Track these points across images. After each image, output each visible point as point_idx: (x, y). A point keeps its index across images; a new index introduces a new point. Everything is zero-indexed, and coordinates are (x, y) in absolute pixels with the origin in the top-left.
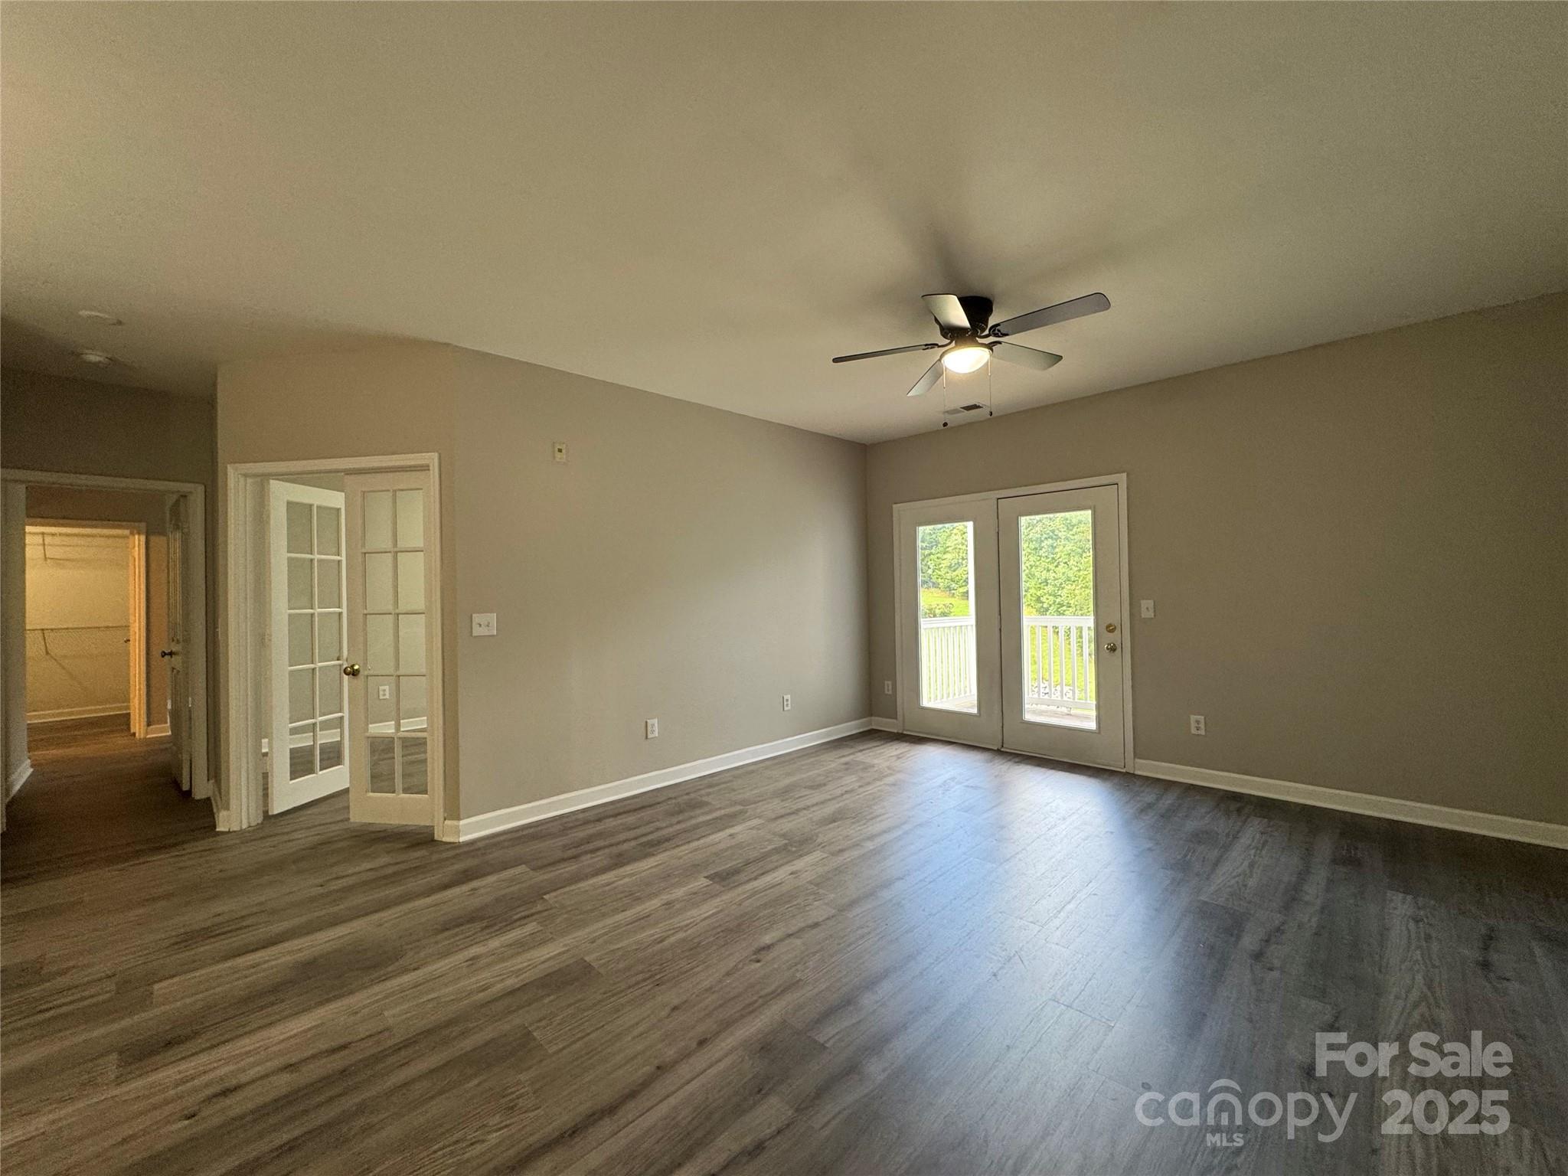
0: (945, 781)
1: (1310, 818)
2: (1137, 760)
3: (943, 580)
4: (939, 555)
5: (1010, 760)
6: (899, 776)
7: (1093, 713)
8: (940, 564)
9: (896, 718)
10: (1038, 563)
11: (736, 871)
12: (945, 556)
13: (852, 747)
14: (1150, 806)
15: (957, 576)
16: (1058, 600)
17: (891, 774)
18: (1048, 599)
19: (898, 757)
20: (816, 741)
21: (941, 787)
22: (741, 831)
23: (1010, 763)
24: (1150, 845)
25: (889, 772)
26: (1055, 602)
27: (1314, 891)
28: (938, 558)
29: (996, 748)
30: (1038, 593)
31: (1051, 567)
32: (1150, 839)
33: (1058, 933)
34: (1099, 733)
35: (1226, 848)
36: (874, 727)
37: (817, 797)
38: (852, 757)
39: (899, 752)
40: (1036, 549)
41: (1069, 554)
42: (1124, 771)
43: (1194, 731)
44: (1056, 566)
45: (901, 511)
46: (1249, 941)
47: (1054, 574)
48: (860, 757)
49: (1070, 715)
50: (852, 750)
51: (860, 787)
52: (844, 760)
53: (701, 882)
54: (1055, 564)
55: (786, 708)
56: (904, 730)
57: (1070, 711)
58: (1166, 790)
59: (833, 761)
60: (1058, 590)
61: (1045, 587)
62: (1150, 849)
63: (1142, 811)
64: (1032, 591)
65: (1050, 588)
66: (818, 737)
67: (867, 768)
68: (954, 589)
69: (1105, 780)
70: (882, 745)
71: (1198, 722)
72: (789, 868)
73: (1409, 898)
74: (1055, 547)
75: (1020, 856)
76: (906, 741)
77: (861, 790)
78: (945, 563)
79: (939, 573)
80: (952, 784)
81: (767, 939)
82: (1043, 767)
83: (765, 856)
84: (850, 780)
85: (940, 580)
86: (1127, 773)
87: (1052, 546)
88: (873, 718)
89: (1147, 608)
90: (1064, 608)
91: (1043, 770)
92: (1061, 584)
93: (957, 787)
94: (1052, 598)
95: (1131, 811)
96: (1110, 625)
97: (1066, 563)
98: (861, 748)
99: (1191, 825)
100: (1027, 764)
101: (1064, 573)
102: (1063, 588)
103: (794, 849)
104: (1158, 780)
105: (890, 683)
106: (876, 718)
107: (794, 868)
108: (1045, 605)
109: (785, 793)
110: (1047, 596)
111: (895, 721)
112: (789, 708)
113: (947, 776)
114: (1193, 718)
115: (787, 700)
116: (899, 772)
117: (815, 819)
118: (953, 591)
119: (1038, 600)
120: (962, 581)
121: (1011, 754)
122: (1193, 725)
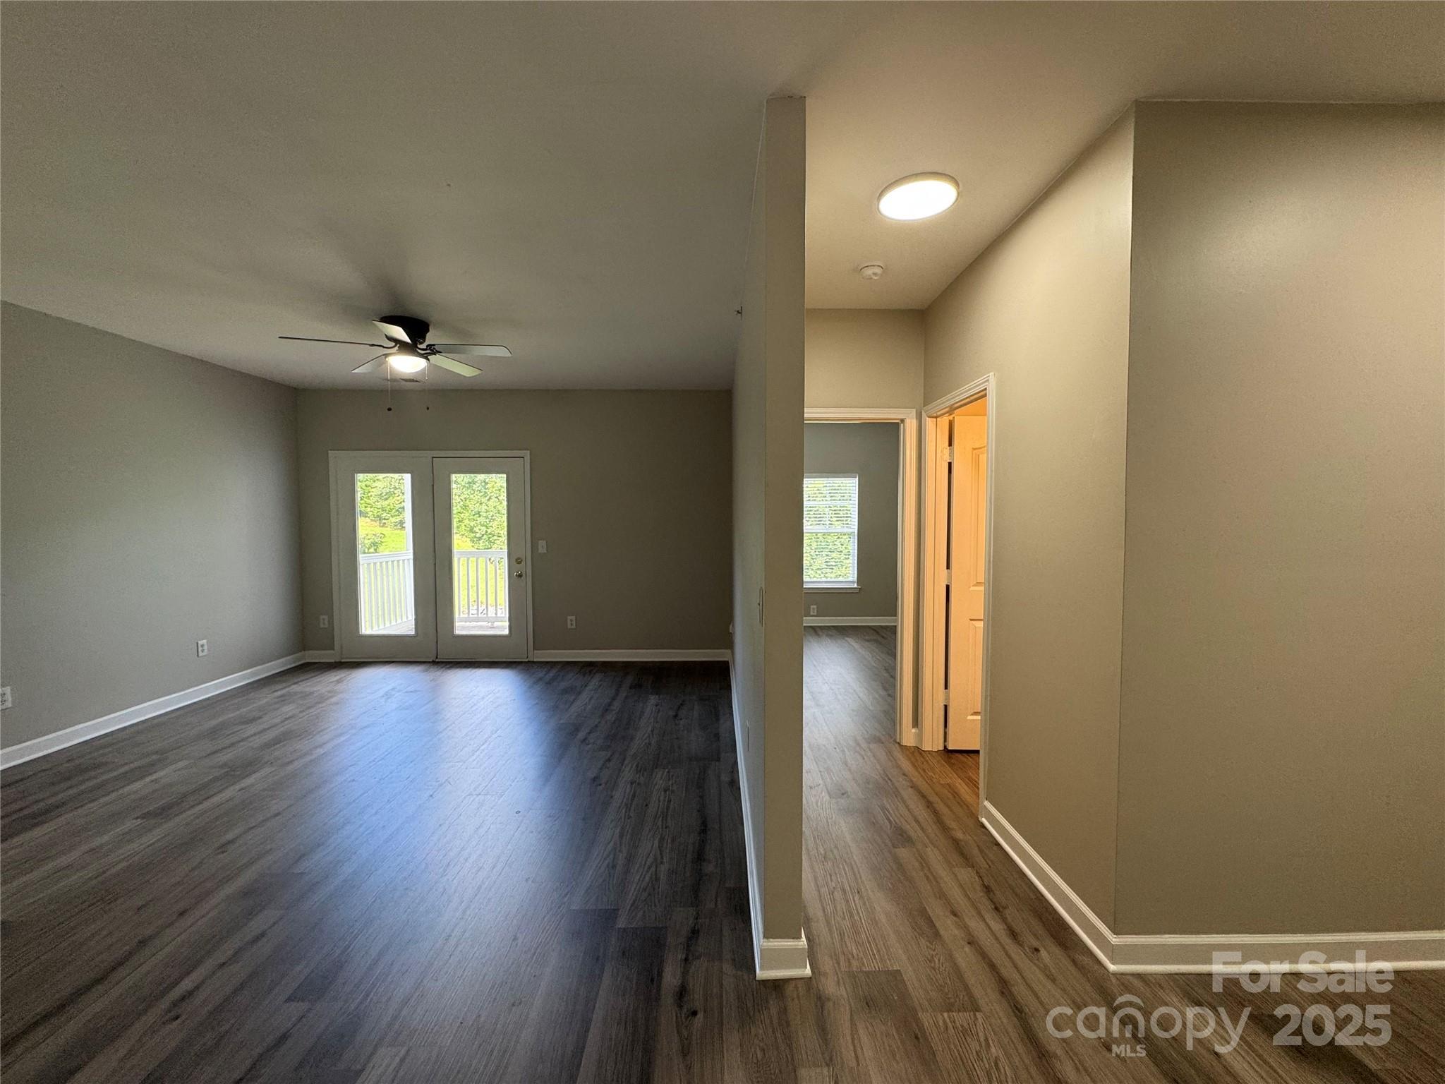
0: (387, 692)
1: (626, 667)
2: (535, 652)
3: (372, 509)
4: (368, 483)
5: (442, 668)
6: (341, 696)
7: (507, 624)
8: (369, 492)
9: (333, 649)
10: (472, 496)
11: (170, 806)
12: (374, 485)
13: (284, 682)
14: (541, 679)
15: (389, 505)
16: (489, 531)
17: (331, 697)
18: (480, 530)
19: (339, 682)
20: (241, 682)
21: (383, 696)
22: (164, 774)
23: (442, 670)
24: (537, 701)
25: (330, 695)
26: (487, 532)
27: (617, 705)
28: (366, 486)
29: (431, 660)
30: (472, 524)
31: (484, 500)
32: (538, 698)
33: (475, 762)
34: (511, 636)
35: (580, 693)
36: (308, 661)
37: (251, 729)
38: (287, 689)
39: (338, 677)
40: (469, 483)
41: (500, 490)
42: (527, 660)
43: (569, 627)
44: (488, 500)
45: (338, 459)
46: (581, 735)
47: (486, 507)
48: (295, 688)
49: (493, 628)
50: (284, 685)
51: (301, 712)
52: (279, 693)
53: (130, 824)
54: (488, 498)
55: (201, 654)
56: (342, 658)
57: (492, 625)
58: (552, 668)
59: (266, 697)
60: (490, 522)
61: (478, 519)
62: (537, 704)
63: (535, 683)
64: (467, 522)
65: (482, 520)
66: (243, 678)
67: (305, 695)
68: (385, 519)
69: (516, 668)
70: (319, 674)
71: (571, 620)
72: (237, 787)
73: (657, 696)
74: (488, 483)
75: (450, 728)
76: (345, 668)
77: (301, 715)
78: (375, 492)
79: (368, 501)
80: (393, 693)
81: (230, 836)
82: (469, 668)
83: (205, 786)
84: (288, 709)
85: (369, 509)
86: (529, 661)
87: (485, 482)
88: (306, 652)
89: (542, 547)
90: (495, 538)
91: (470, 669)
92: (493, 516)
93: (398, 694)
94: (484, 529)
95: (529, 684)
96: (519, 559)
97: (497, 497)
98: (296, 681)
99: (563, 685)
100: (457, 668)
101: (495, 507)
102: (494, 520)
103: (238, 773)
104: (547, 662)
105: (326, 617)
106: (311, 652)
107: (242, 785)
108: (478, 535)
109: (213, 733)
110: (479, 527)
111: (332, 652)
112: (205, 653)
113: (390, 687)
114: (569, 618)
115: (202, 646)
116: (342, 692)
117: (255, 746)
118: (384, 521)
119: (472, 530)
120: (394, 511)
121: (443, 662)
122: (569, 622)
